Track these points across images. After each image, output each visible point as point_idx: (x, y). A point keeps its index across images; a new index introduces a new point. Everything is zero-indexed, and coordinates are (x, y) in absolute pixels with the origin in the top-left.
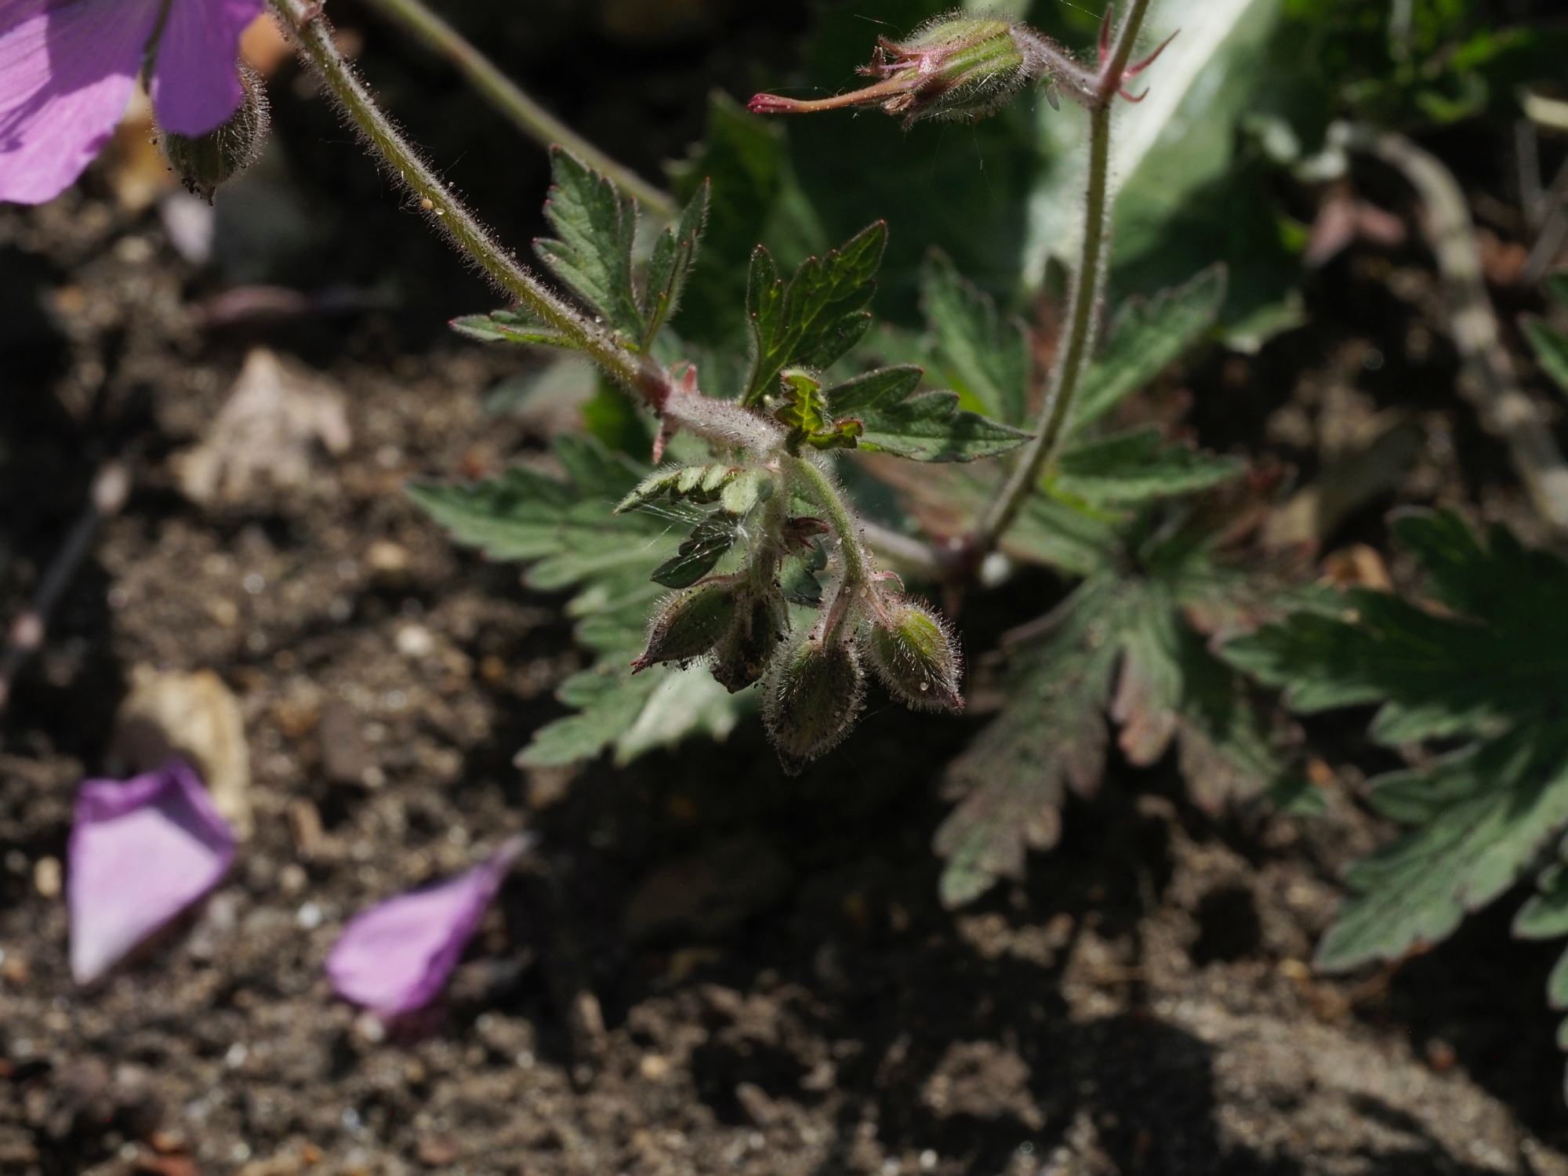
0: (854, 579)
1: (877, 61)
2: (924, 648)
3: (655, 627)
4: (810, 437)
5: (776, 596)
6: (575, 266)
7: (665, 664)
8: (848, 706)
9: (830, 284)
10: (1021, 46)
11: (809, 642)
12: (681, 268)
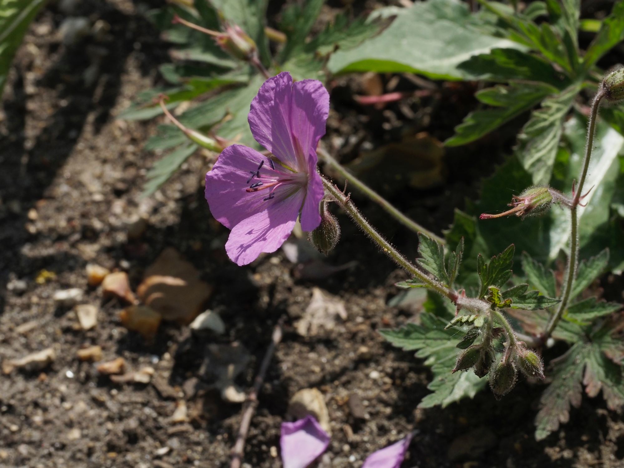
0: (512, 344)
1: (513, 202)
2: (533, 362)
3: (458, 360)
4: (498, 305)
5: (491, 350)
6: (428, 265)
7: (461, 371)
8: (513, 380)
9: (500, 263)
10: (551, 194)
11: (501, 362)
12: (458, 262)
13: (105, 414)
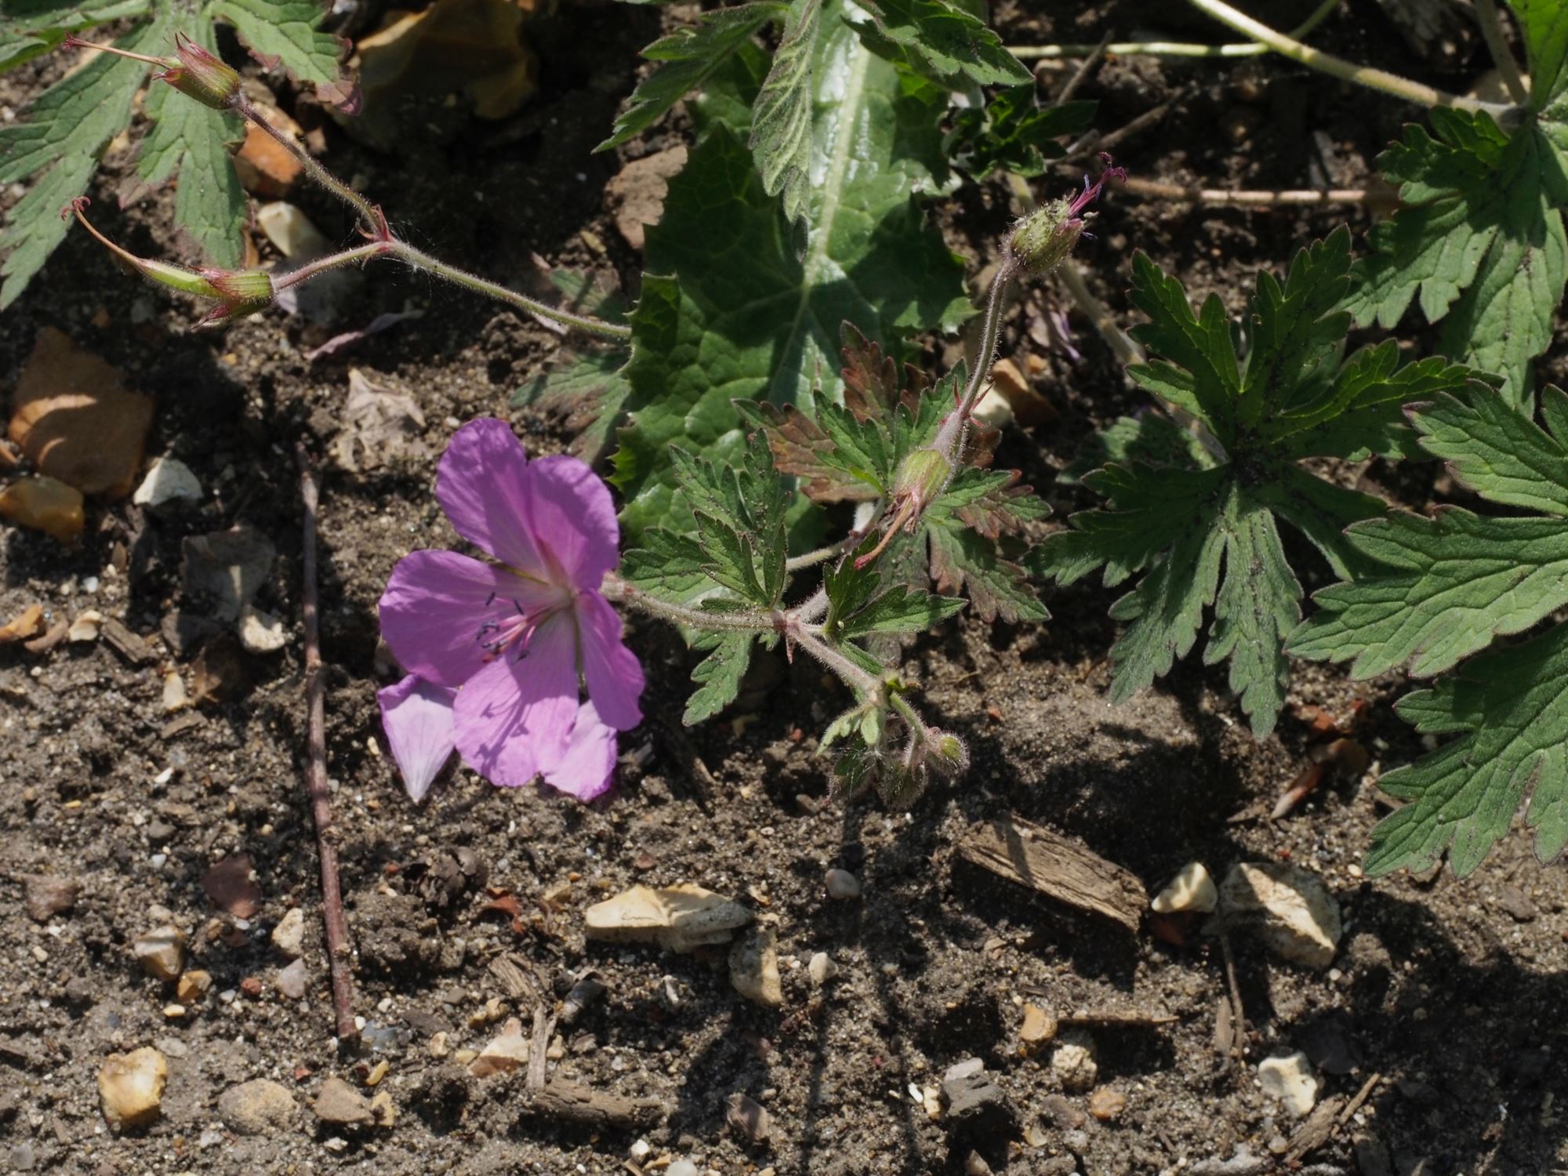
0: (920, 742)
13: (35, 721)
